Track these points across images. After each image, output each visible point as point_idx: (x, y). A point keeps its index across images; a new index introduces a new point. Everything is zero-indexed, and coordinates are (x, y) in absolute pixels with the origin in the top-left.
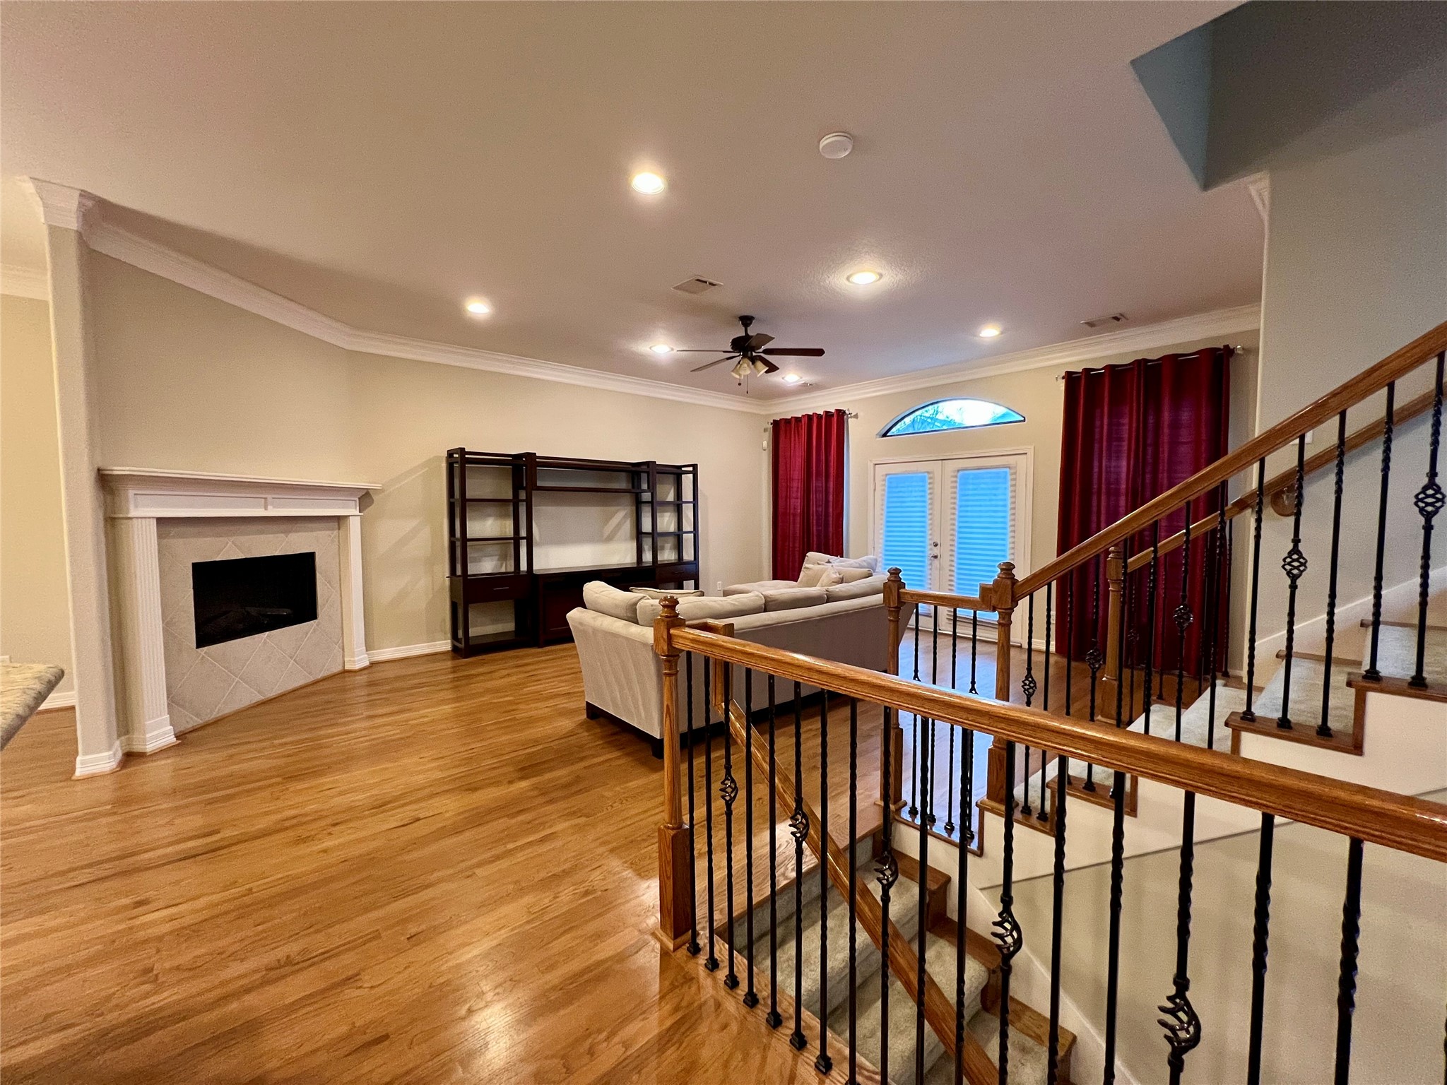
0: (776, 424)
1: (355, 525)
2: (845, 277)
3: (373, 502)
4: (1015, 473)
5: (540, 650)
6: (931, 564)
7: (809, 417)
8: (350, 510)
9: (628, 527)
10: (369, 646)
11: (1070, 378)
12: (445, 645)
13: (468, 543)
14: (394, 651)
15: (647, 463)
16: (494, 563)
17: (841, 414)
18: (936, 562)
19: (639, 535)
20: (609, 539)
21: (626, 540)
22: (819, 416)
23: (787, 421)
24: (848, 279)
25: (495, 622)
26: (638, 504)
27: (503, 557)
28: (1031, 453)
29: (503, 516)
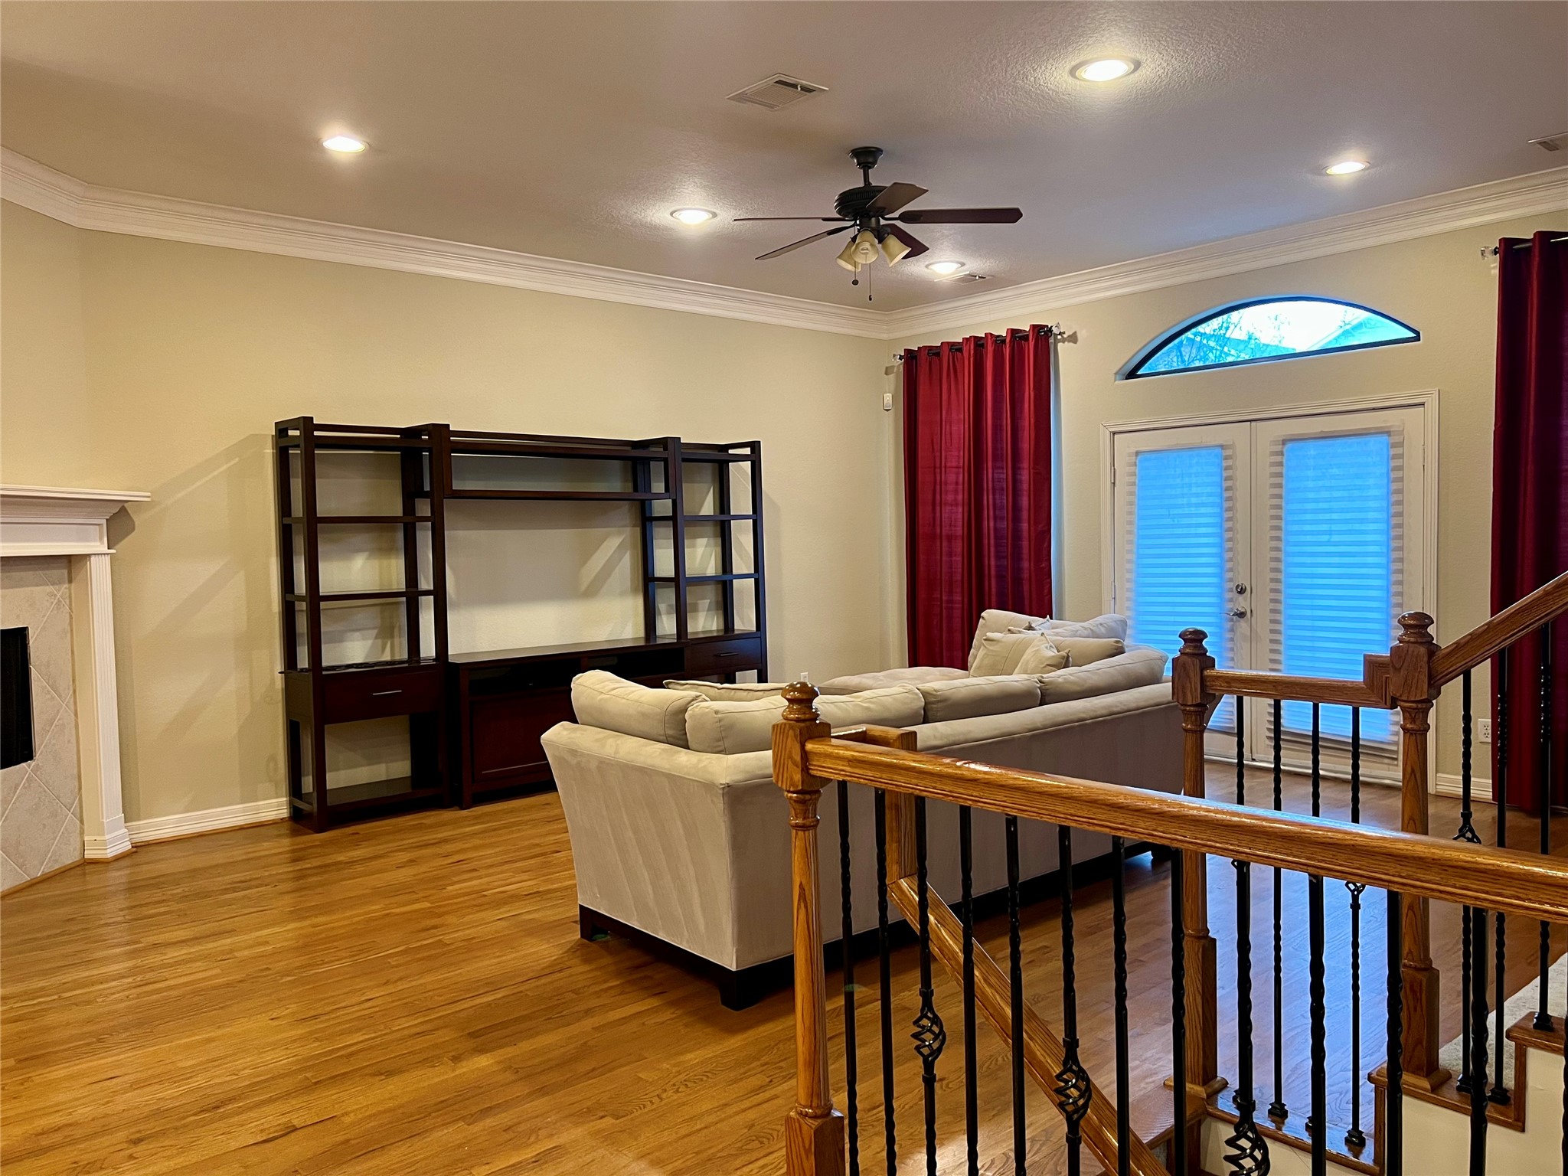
0: (910, 357)
1: (100, 572)
2: (1068, 67)
3: (133, 529)
4: (1401, 444)
5: (465, 813)
6: (1232, 630)
7: (978, 343)
8: (93, 544)
9: (627, 566)
10: (130, 812)
11: (1511, 253)
12: (275, 807)
13: (323, 605)
14: (179, 821)
15: (663, 442)
16: (370, 642)
17: (1042, 335)
18: (1243, 625)
19: (649, 582)
20: (591, 592)
21: (622, 594)
22: (998, 341)
23: (933, 352)
24: (1073, 72)
25: (373, 760)
26: (646, 521)
27: (386, 633)
28: (1432, 403)
29: (386, 551)
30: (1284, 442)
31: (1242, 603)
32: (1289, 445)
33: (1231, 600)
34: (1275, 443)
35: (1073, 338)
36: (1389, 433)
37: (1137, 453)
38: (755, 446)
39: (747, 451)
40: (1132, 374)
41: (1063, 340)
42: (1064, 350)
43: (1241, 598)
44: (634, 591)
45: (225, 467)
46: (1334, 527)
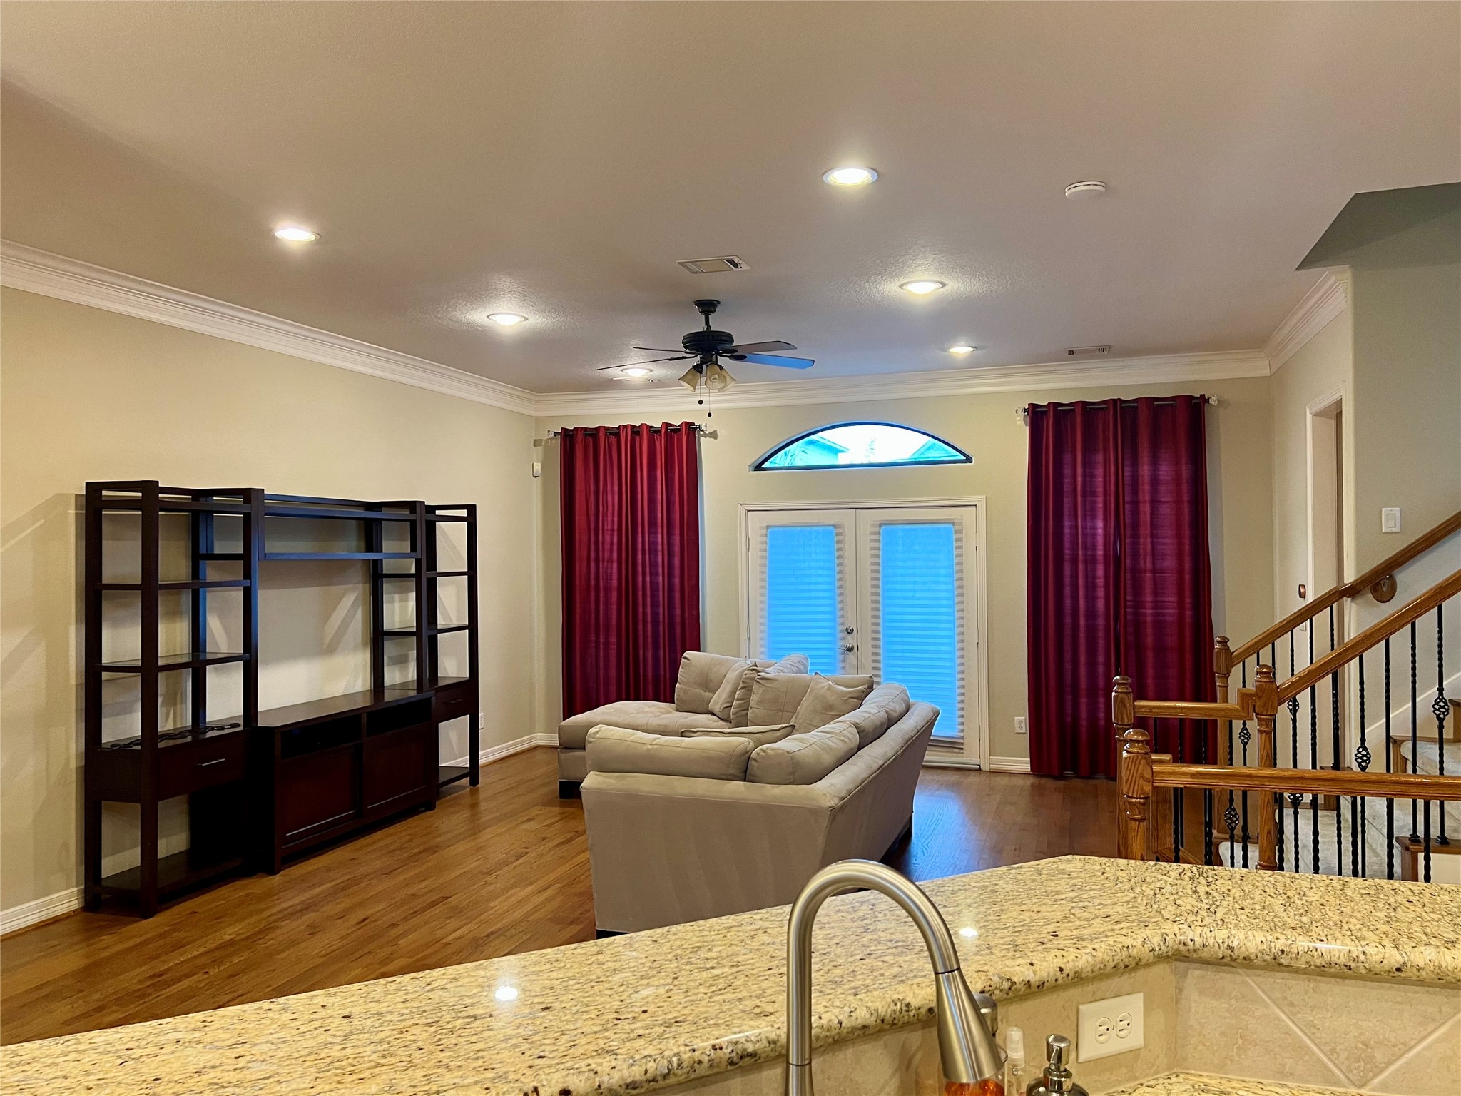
0: (569, 438)
2: (898, 284)
4: (961, 532)
6: (844, 661)
11: (1036, 415)
12: (66, 899)
13: (105, 676)
15: (409, 505)
17: (691, 430)
18: (851, 656)
19: (378, 637)
20: (332, 648)
21: (351, 651)
22: (653, 432)
24: (901, 286)
26: (376, 578)
27: (170, 700)
28: (982, 506)
30: (880, 525)
31: (851, 641)
32: (883, 528)
33: (843, 639)
34: (874, 525)
35: (714, 435)
36: (953, 523)
37: (768, 527)
38: (471, 509)
39: (463, 513)
40: (758, 467)
41: (705, 436)
42: (705, 444)
43: (849, 637)
44: (364, 645)
45: (32, 529)
46: (917, 587)
